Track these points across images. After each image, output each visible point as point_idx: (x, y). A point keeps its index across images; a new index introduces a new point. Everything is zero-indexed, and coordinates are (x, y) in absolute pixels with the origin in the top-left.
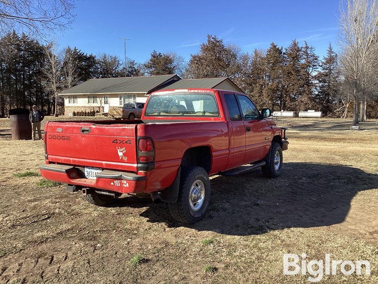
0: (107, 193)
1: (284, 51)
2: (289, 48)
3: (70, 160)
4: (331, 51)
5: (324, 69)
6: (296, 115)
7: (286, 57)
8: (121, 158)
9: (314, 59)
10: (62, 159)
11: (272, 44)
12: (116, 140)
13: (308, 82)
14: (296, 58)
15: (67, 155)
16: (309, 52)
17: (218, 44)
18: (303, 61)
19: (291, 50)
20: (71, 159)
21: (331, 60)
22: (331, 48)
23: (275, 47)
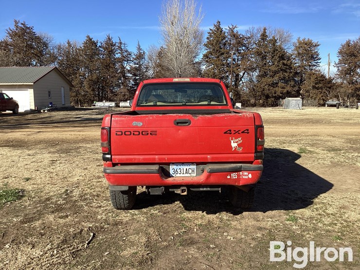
0: (209, 189)
1: (99, 44)
2: (104, 42)
3: (155, 158)
4: (139, 49)
5: (135, 64)
6: (117, 106)
7: (102, 51)
8: (233, 149)
9: (128, 54)
10: (139, 159)
11: (88, 37)
12: (230, 131)
13: (124, 75)
14: (111, 52)
15: (148, 153)
16: (122, 47)
17: (28, 30)
18: (118, 56)
19: (105, 44)
20: (157, 157)
21: (140, 56)
22: (139, 46)
23: (91, 40)
